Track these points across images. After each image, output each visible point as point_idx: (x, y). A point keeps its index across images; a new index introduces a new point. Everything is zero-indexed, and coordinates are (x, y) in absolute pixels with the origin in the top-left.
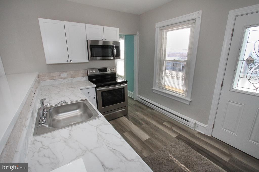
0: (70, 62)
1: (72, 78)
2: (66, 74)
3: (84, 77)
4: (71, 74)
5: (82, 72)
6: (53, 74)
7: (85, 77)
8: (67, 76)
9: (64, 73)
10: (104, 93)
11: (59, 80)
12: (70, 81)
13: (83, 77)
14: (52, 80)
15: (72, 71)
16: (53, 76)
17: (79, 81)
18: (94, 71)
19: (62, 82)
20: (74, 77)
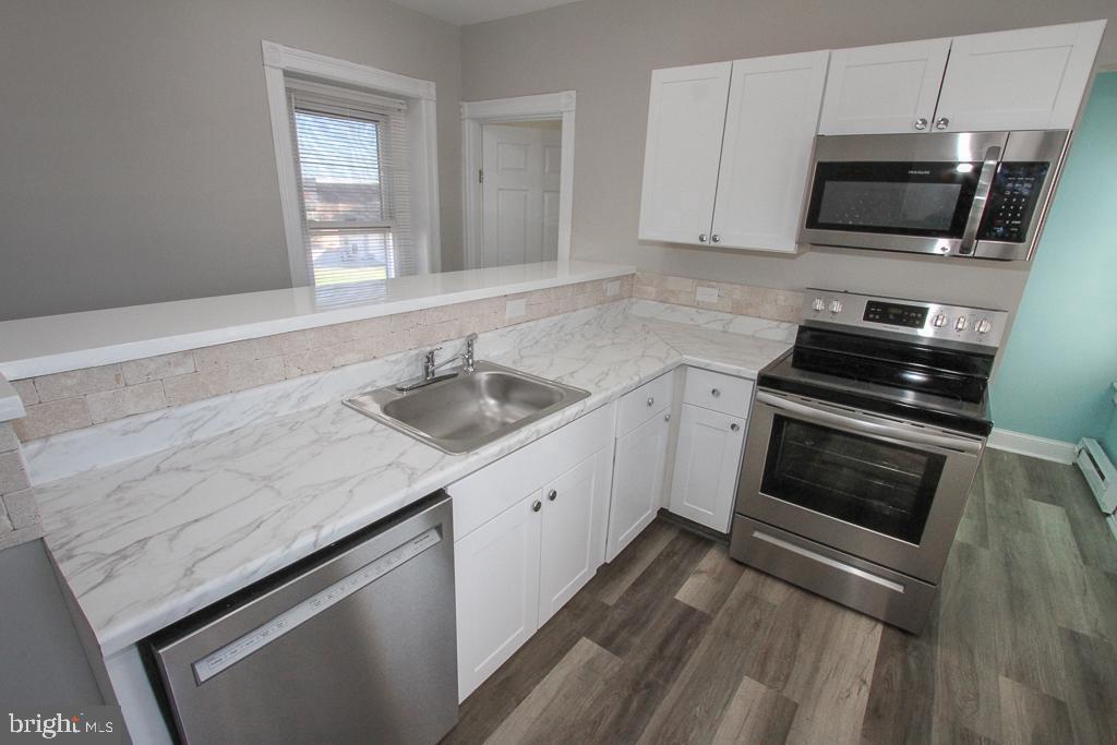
0: (713, 244)
1: (730, 316)
2: (715, 292)
3: (784, 325)
4: (734, 297)
5: (781, 298)
6: (673, 283)
7: (789, 324)
8: (715, 300)
9: (709, 286)
10: (789, 431)
11: (686, 308)
12: (718, 326)
13: (776, 323)
14: (664, 302)
15: (738, 287)
16: (672, 292)
17: (753, 336)
18: (837, 307)
19: (692, 320)
20: (738, 310)
